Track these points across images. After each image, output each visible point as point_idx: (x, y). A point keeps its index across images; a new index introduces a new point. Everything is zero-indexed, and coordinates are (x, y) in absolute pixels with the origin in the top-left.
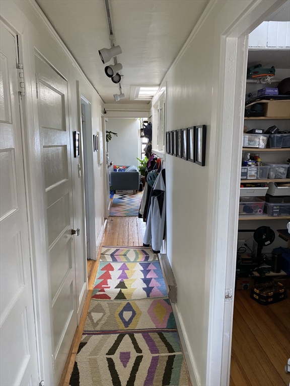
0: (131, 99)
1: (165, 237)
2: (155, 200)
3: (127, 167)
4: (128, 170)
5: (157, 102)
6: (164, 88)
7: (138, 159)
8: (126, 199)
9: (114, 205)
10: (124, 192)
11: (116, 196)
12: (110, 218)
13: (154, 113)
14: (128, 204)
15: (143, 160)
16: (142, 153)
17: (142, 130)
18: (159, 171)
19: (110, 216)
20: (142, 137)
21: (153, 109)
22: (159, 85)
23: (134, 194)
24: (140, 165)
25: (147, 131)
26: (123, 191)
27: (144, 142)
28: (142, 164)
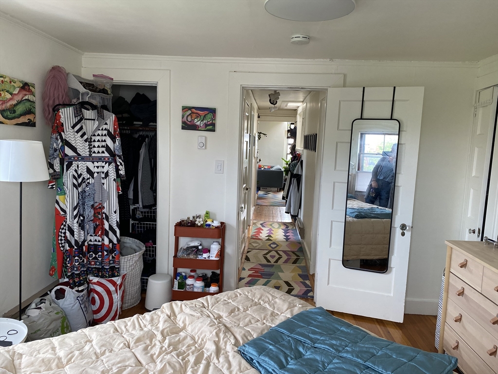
0: (281, 108)
1: (300, 207)
2: (295, 181)
3: (272, 167)
4: (273, 169)
5: (301, 112)
6: (305, 104)
7: (283, 159)
8: (271, 195)
9: (259, 198)
10: (269, 189)
11: (261, 193)
12: (257, 206)
13: (299, 120)
14: (272, 198)
15: (288, 160)
16: (287, 154)
17: (288, 131)
18: (298, 162)
19: (257, 205)
20: (288, 138)
21: (298, 116)
22: (303, 102)
23: (278, 192)
24: (285, 166)
25: (292, 133)
26: (267, 188)
27: (290, 143)
28: (287, 164)
